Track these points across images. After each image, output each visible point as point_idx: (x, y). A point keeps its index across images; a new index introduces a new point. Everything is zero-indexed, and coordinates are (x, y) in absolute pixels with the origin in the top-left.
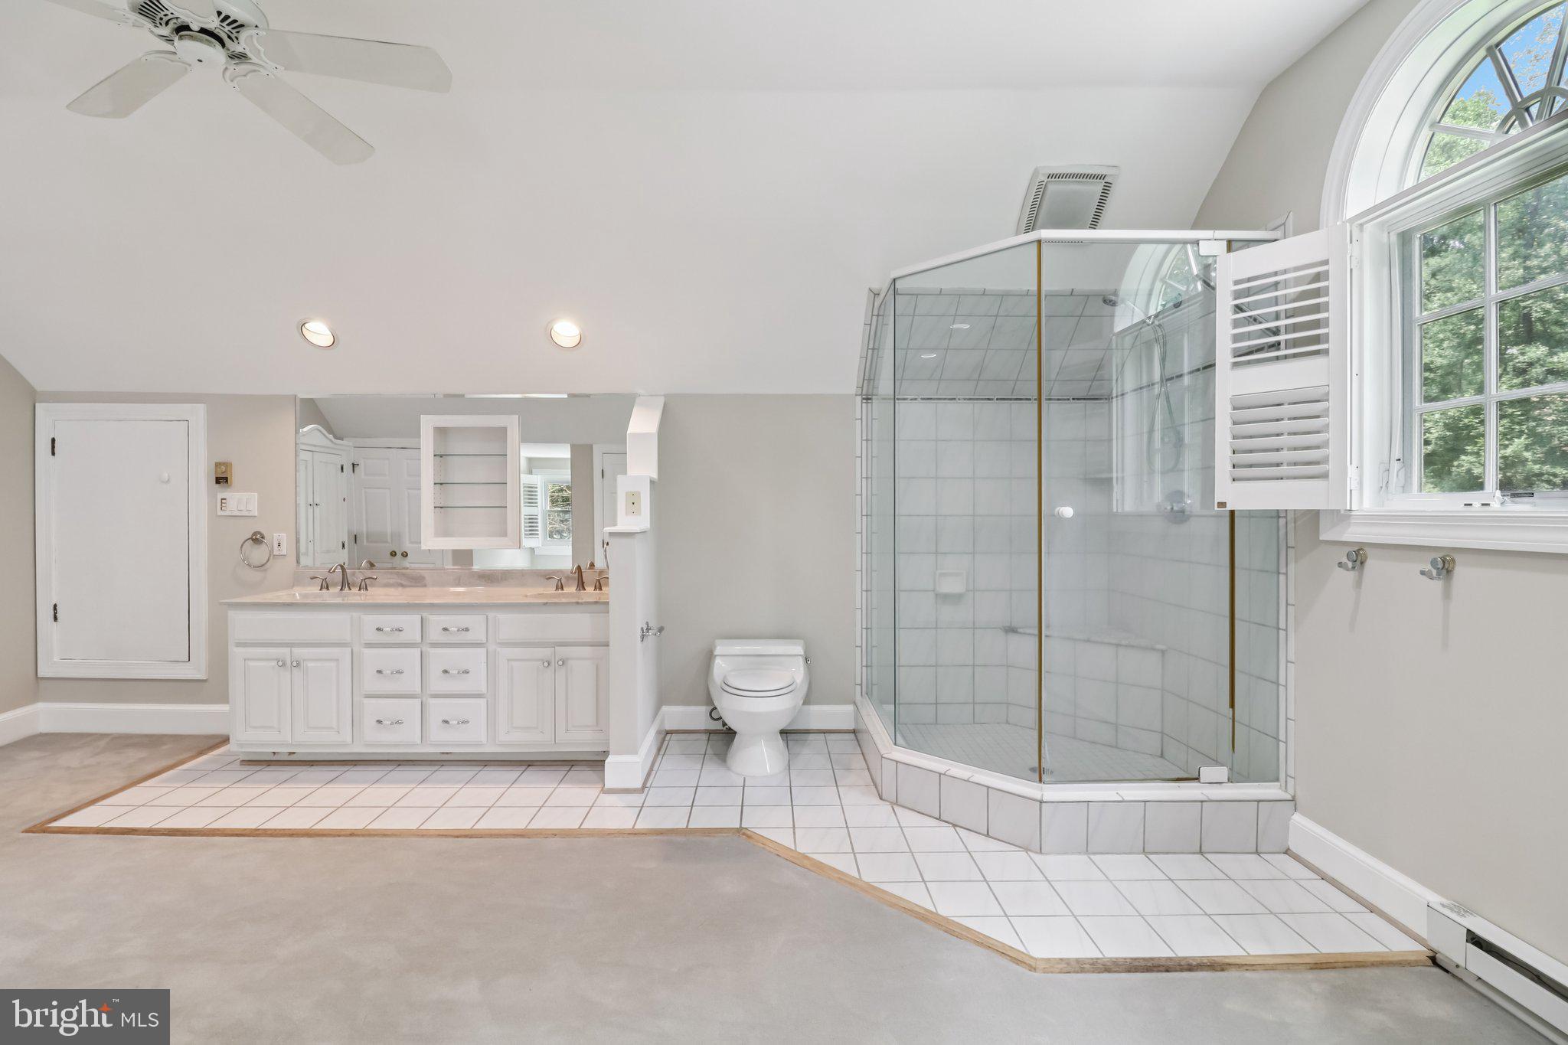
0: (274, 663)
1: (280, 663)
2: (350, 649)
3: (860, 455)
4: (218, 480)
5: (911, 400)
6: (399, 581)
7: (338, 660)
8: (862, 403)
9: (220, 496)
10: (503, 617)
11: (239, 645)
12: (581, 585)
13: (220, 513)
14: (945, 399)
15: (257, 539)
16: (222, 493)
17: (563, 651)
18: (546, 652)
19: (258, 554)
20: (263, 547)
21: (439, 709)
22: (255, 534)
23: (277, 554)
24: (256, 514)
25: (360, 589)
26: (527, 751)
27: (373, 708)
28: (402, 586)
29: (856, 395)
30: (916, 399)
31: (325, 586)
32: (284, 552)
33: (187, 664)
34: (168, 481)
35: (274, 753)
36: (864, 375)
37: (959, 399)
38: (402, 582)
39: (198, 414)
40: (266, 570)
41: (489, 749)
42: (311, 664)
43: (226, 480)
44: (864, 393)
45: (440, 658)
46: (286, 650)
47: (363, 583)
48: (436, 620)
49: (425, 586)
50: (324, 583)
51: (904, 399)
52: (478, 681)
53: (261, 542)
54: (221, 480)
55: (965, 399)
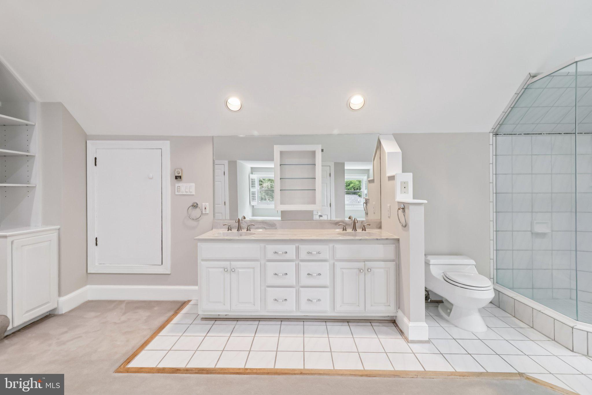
0: (222, 270)
1: (226, 270)
2: (260, 262)
3: (492, 163)
4: (176, 178)
5: (519, 134)
6: (264, 226)
7: (254, 268)
8: (493, 136)
9: (177, 185)
10: (338, 246)
11: (203, 260)
12: (354, 228)
13: (177, 193)
14: (536, 134)
15: (195, 206)
16: (178, 184)
17: (369, 264)
18: (361, 265)
19: (196, 213)
20: (198, 209)
21: (305, 293)
22: (194, 203)
23: (204, 213)
24: (194, 194)
25: (247, 230)
26: (350, 315)
27: (272, 293)
28: (265, 228)
29: (490, 133)
30: (521, 134)
31: (229, 229)
32: (208, 212)
33: (161, 266)
34: (151, 179)
35: (219, 315)
36: (500, 122)
37: (544, 134)
38: (265, 226)
39: (166, 145)
40: (199, 221)
41: (330, 314)
42: (240, 270)
43: (180, 177)
44: (495, 131)
45: (305, 267)
46: (228, 263)
47: (249, 227)
48: (304, 248)
49: (276, 228)
50: (229, 227)
51: (515, 134)
52: (326, 280)
53: (197, 207)
54: (178, 178)
55: (547, 134)
